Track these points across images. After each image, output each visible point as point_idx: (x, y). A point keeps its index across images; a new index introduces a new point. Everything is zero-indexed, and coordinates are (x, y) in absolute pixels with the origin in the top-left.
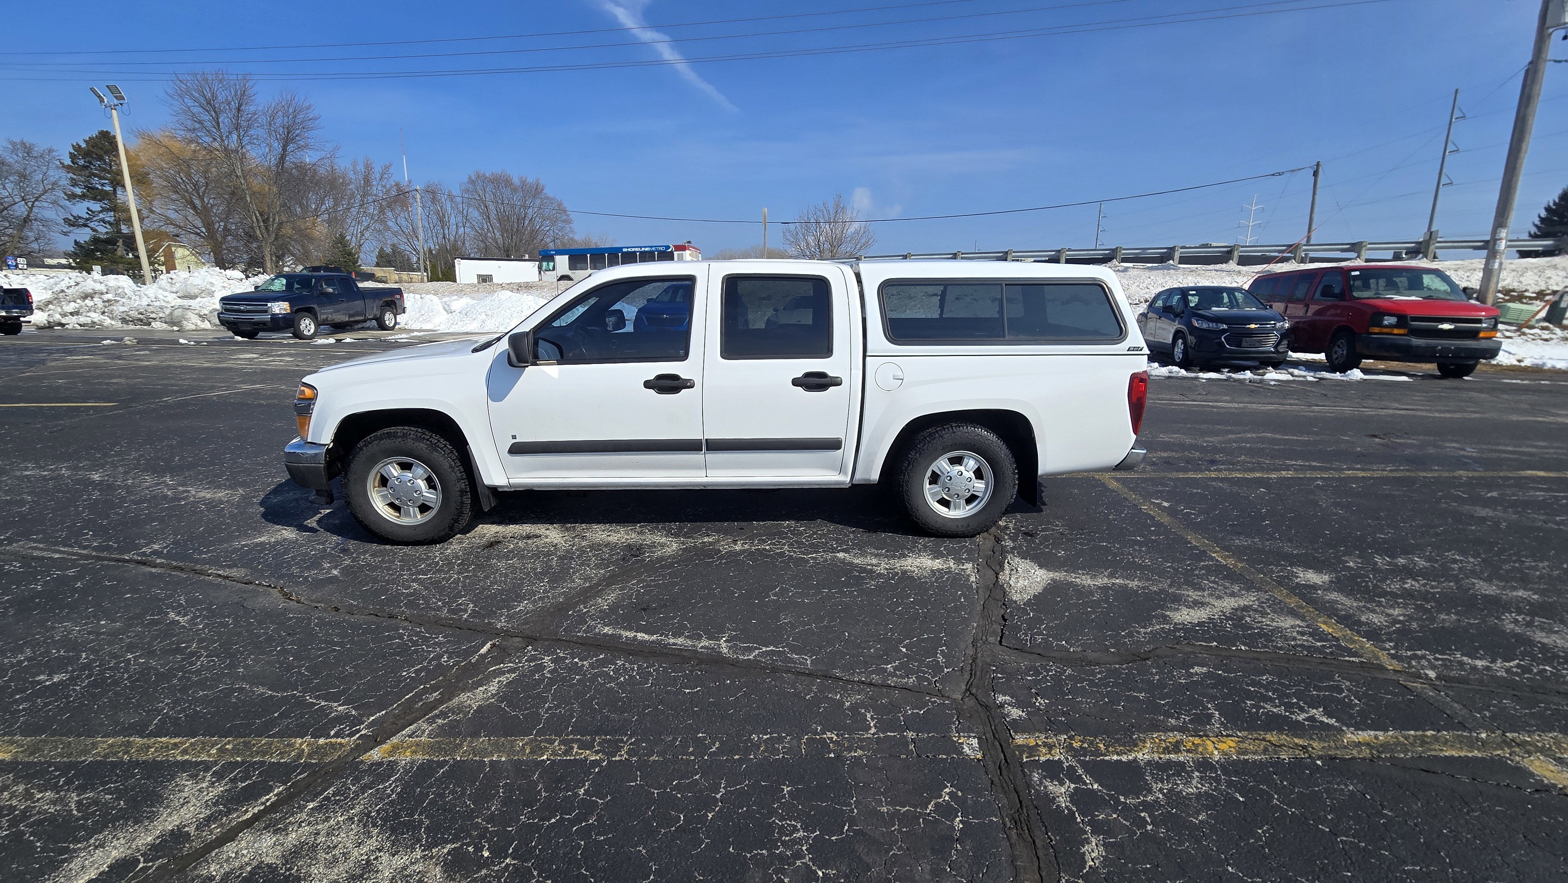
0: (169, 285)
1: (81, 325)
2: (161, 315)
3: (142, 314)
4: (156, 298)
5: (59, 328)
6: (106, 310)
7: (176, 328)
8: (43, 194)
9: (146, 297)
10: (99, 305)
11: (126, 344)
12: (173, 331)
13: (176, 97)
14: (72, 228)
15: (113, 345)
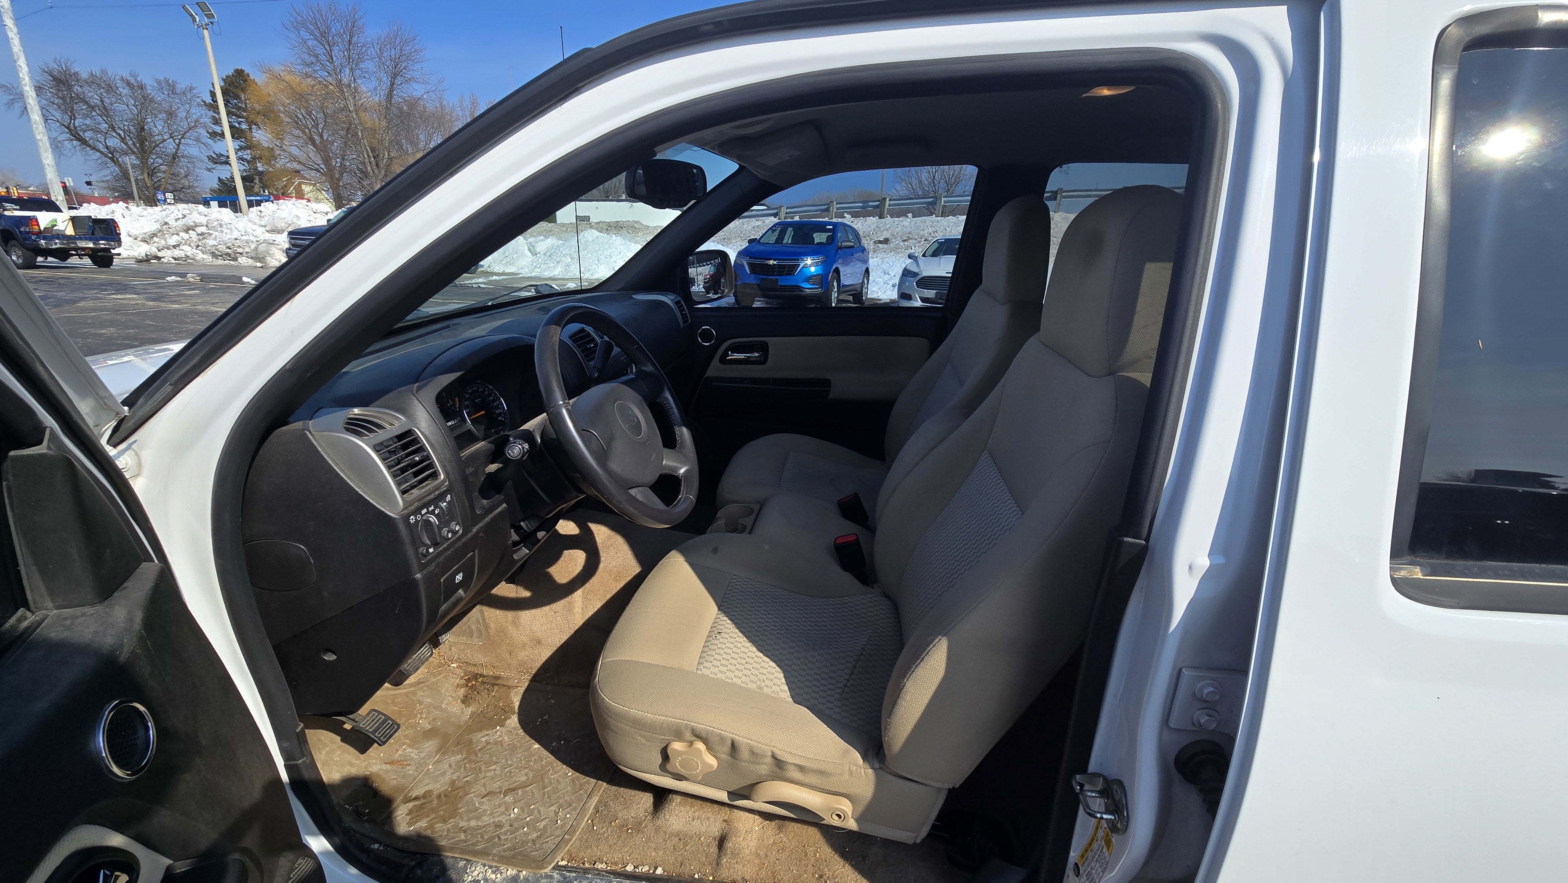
0: (258, 217)
1: (175, 259)
2: (247, 250)
3: (230, 249)
4: (245, 232)
5: (156, 261)
6: (200, 244)
7: (259, 265)
8: (188, 132)
9: (236, 231)
10: (193, 239)
11: (189, 282)
12: (256, 267)
13: (292, 29)
14: (214, 166)
15: (177, 281)
